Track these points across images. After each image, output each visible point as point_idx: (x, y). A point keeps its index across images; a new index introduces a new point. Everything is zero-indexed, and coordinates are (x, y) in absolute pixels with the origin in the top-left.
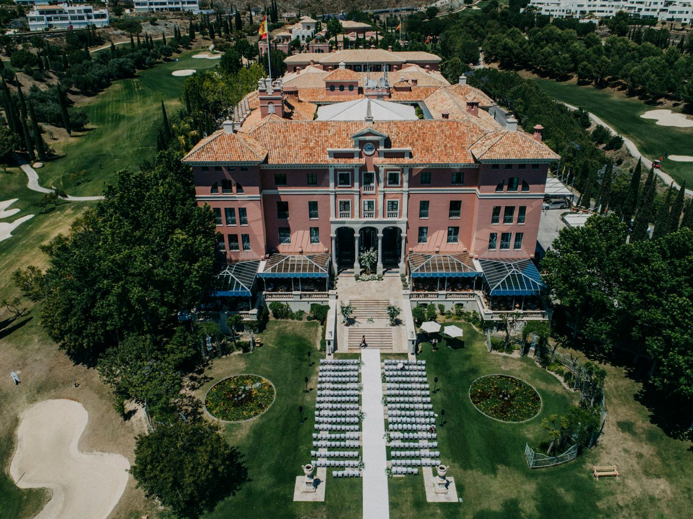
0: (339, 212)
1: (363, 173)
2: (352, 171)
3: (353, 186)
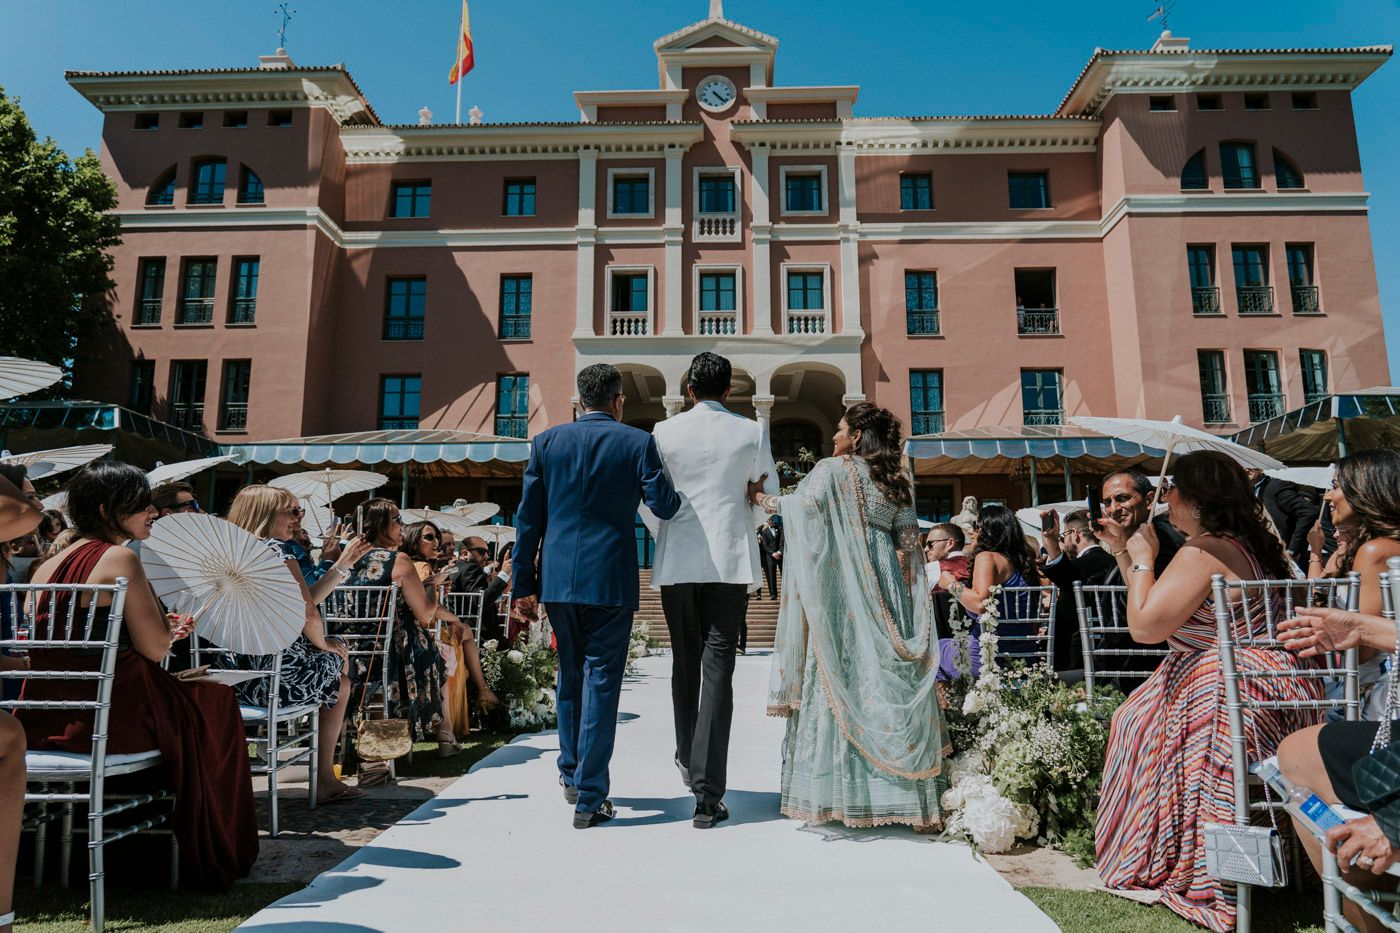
0: (609, 314)
1: (697, 171)
2: (660, 165)
3: (660, 218)
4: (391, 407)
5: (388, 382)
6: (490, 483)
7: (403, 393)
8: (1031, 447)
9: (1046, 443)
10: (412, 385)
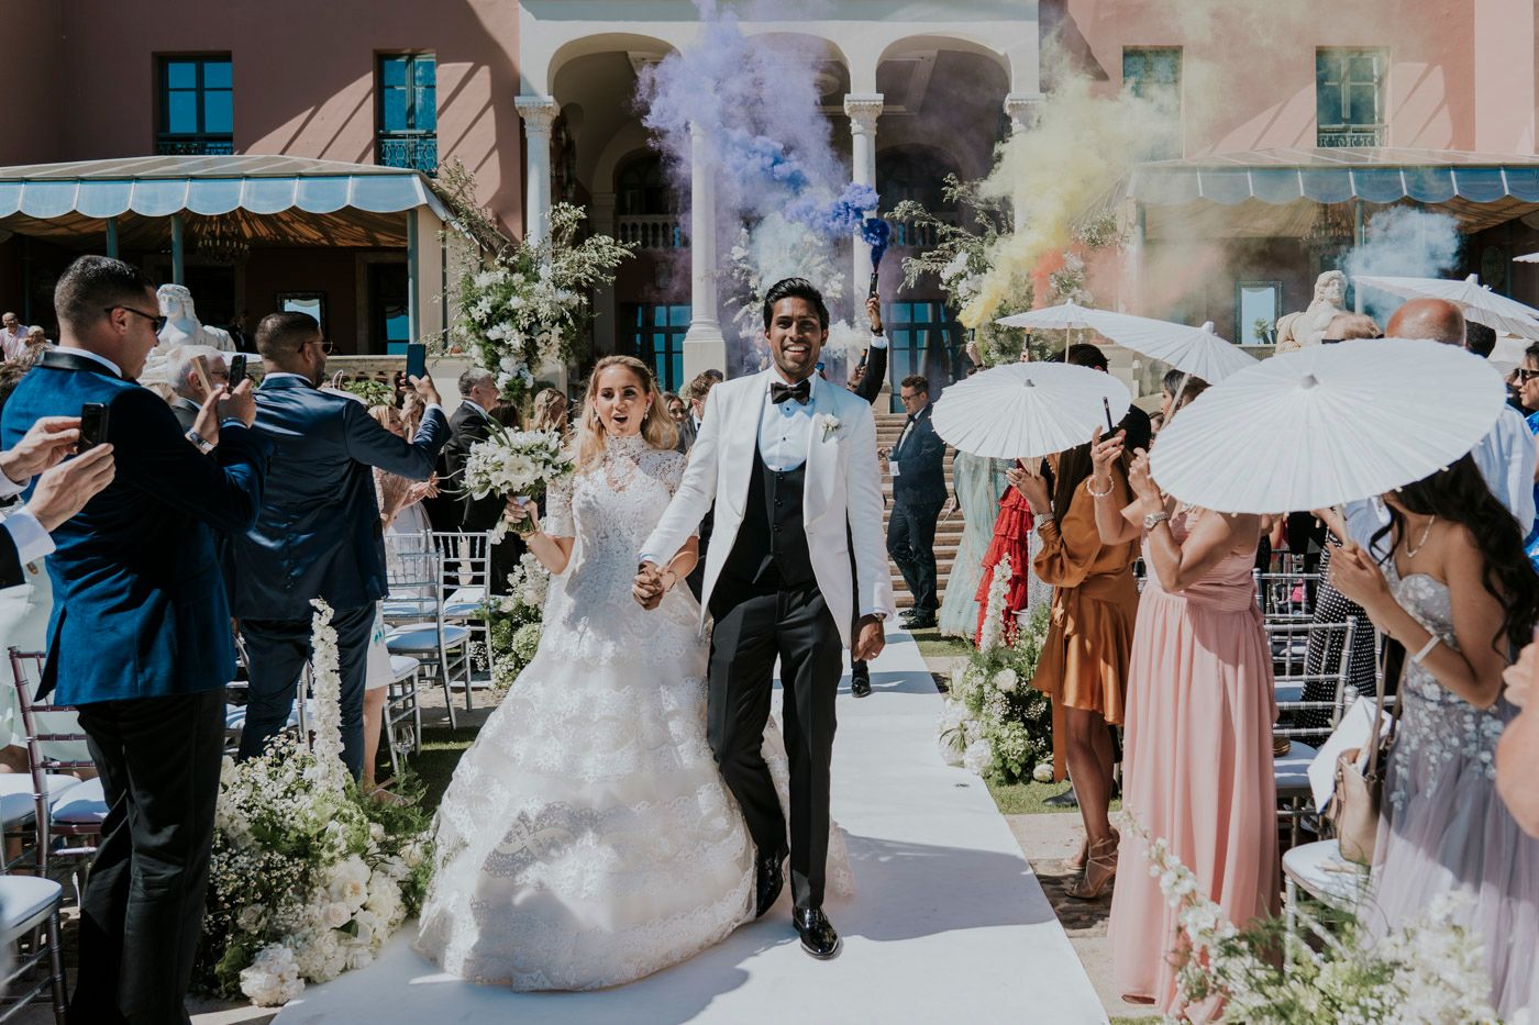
4: (182, 120)
5: (173, 68)
6: (372, 258)
7: (200, 90)
8: (1359, 182)
9: (1386, 177)
10: (216, 74)
